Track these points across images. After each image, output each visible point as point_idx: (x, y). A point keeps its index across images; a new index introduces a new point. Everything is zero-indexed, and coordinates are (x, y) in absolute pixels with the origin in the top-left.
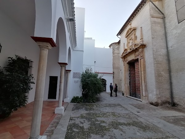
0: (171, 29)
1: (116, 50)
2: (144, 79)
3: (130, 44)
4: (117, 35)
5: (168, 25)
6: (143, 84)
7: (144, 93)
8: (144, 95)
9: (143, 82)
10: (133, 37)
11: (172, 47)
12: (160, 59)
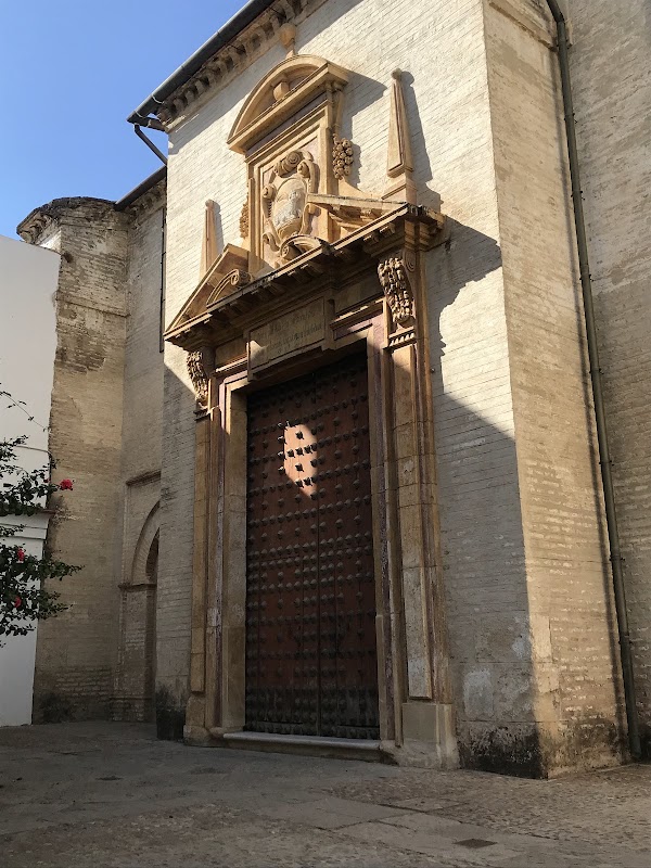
0: (611, 141)
1: (95, 276)
2: (425, 526)
3: (282, 211)
4: (138, 120)
5: (590, 104)
6: (408, 576)
7: (418, 666)
8: (420, 685)
9: (412, 557)
10: (314, 145)
11: (617, 274)
12: (547, 357)
